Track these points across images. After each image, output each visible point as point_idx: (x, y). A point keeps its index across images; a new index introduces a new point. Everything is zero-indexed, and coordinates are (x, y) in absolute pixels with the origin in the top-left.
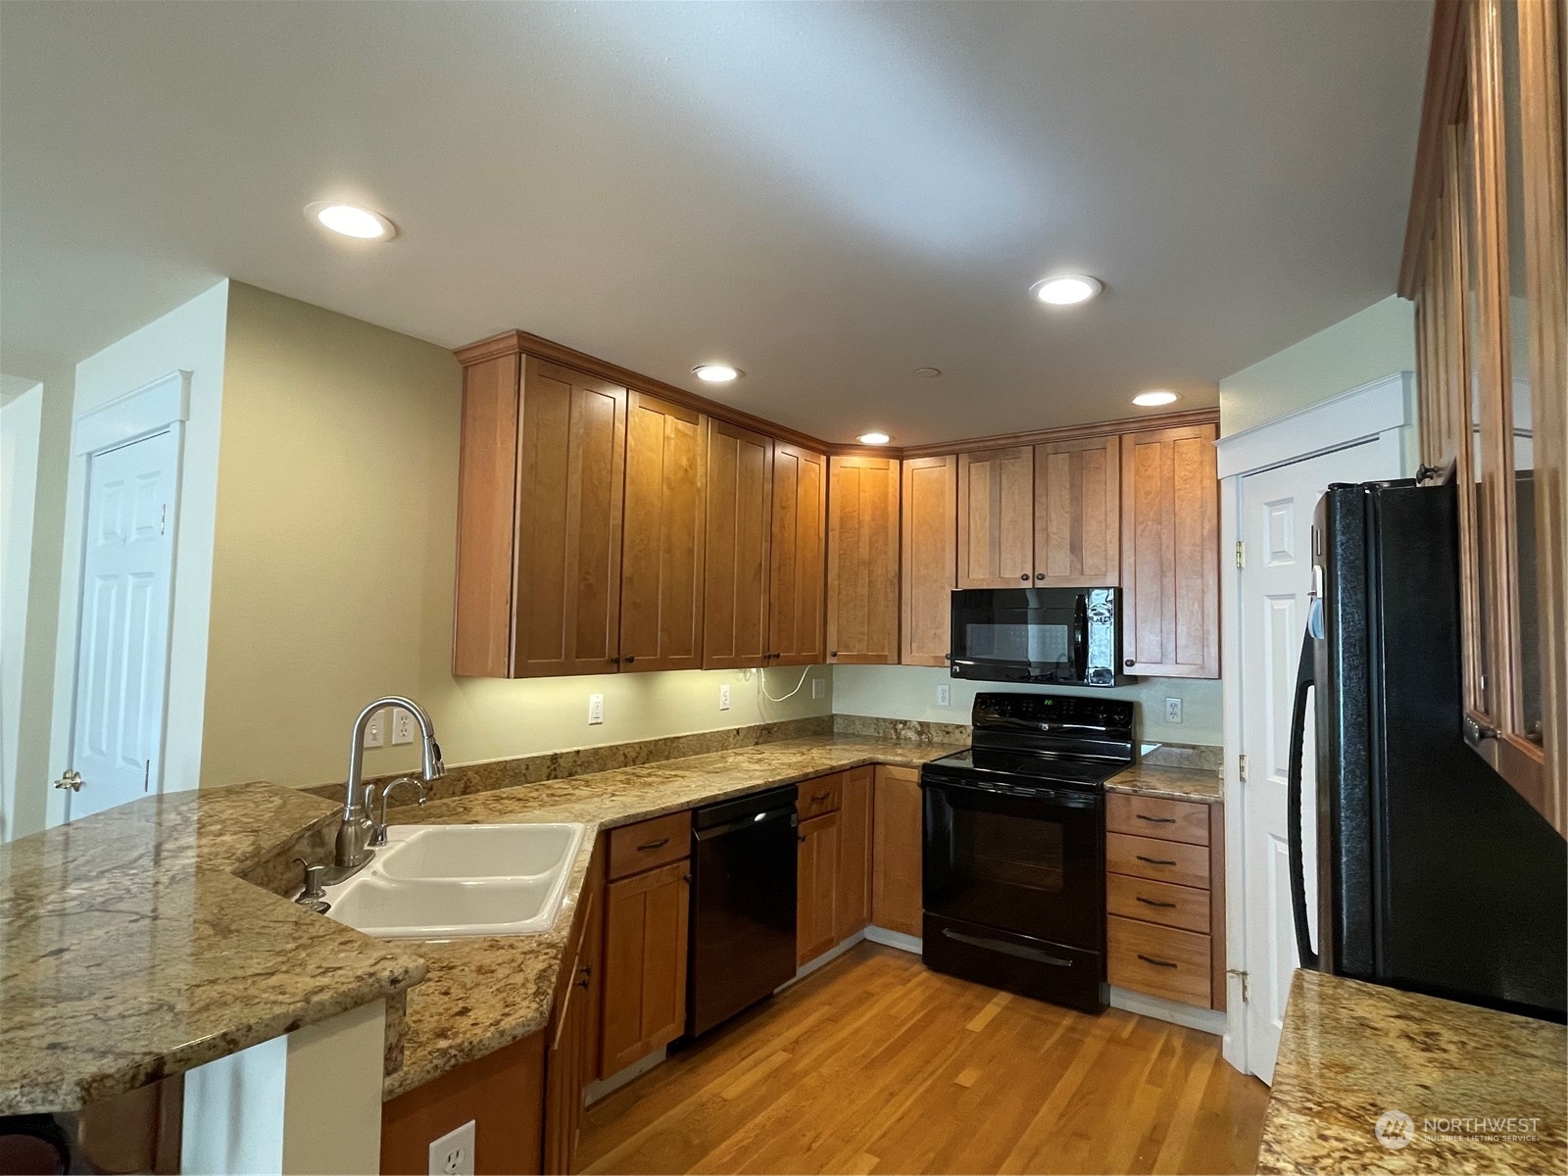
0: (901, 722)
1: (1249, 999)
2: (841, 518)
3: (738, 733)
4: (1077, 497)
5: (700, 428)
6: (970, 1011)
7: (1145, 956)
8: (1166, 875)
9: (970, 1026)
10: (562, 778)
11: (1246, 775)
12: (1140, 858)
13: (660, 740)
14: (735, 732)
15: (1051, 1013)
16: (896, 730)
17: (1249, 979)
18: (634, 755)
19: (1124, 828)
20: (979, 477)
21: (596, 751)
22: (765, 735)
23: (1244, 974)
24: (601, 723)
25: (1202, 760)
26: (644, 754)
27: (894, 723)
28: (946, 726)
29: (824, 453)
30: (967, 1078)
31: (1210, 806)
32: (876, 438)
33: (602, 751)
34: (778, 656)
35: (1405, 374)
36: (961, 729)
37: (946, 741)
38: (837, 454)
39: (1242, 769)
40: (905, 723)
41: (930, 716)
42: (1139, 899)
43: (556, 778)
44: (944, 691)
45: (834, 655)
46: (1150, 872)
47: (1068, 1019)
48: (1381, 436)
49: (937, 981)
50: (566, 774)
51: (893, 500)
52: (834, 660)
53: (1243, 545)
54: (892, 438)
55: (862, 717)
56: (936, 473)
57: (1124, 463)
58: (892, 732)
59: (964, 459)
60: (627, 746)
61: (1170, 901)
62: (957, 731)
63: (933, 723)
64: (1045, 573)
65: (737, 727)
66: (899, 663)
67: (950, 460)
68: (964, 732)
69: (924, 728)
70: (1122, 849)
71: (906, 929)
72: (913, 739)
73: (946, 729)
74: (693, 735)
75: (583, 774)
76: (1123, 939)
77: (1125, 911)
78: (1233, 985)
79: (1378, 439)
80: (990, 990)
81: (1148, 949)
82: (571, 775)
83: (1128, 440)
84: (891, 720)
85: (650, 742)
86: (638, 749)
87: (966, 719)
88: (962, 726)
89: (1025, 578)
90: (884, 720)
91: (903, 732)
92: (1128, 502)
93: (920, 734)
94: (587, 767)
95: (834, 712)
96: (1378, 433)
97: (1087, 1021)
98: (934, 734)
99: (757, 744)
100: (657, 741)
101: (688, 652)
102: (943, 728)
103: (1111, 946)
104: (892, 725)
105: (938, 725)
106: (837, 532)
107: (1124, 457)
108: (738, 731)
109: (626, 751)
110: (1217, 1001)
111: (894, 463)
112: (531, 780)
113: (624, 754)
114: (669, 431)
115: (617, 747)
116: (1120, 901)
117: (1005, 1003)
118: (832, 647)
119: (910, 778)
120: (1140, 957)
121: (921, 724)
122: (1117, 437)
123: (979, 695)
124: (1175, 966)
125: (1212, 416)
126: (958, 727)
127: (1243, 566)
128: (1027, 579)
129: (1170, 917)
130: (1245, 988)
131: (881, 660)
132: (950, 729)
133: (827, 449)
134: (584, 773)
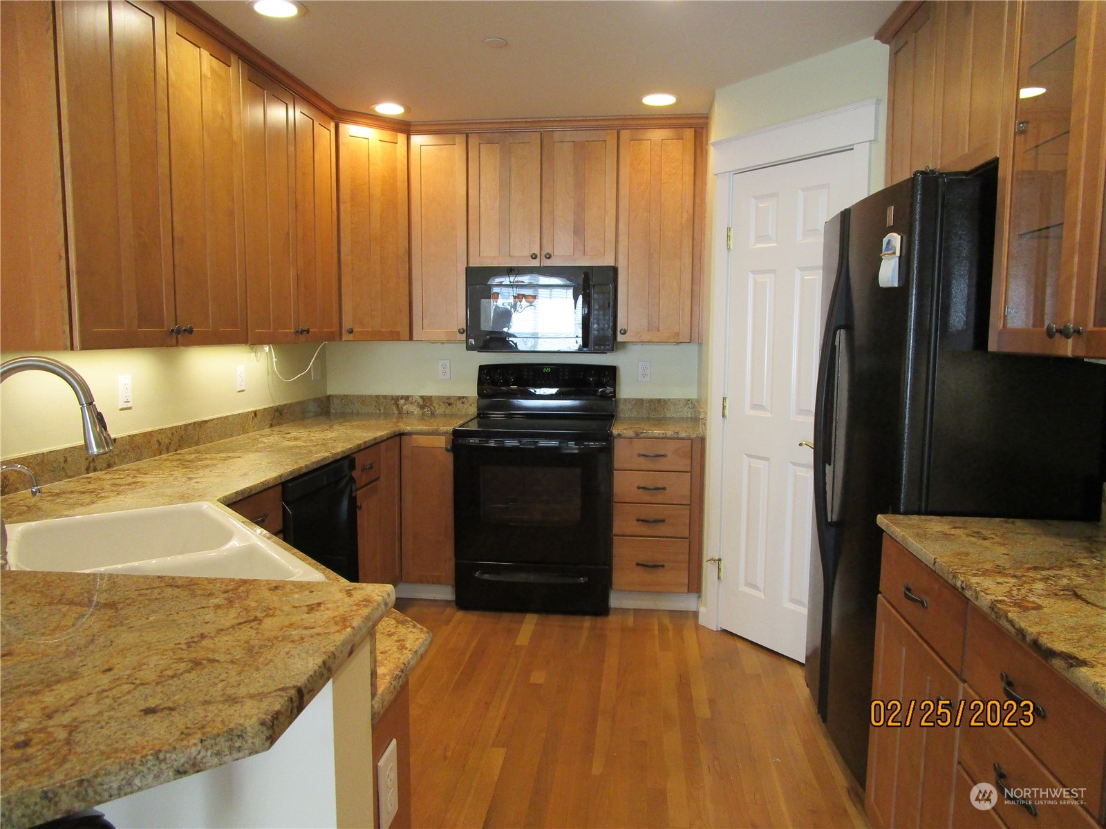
0: (402, 397)
1: (722, 578)
2: (351, 191)
3: (256, 415)
4: (580, 185)
5: (232, 71)
6: (512, 633)
7: (641, 563)
8: (660, 497)
9: (518, 643)
10: (101, 470)
11: (727, 413)
12: (639, 488)
13: (190, 424)
14: (253, 414)
15: (574, 621)
16: (397, 405)
17: (723, 563)
18: (167, 441)
19: (626, 466)
20: (489, 161)
21: (132, 437)
22: (278, 416)
23: (720, 560)
24: (130, 408)
25: (665, 410)
26: (176, 440)
27: (396, 399)
28: (448, 398)
29: (332, 118)
30: (538, 677)
31: (692, 440)
32: (390, 109)
33: (137, 438)
34: (308, 331)
35: (878, 102)
36: (462, 400)
37: (448, 412)
38: (347, 121)
39: (724, 407)
40: (407, 398)
41: (431, 390)
42: (638, 520)
43: (95, 470)
44: (444, 367)
45: (351, 331)
46: (646, 497)
47: (587, 622)
48: (855, 147)
49: (472, 618)
50: (105, 465)
51: (402, 176)
52: (351, 337)
53: (732, 230)
54: (408, 110)
55: (361, 396)
56: (445, 151)
57: (621, 155)
58: (394, 408)
59: (473, 141)
60: (161, 431)
61: (661, 518)
62: (459, 403)
63: (436, 397)
64: (551, 252)
65: (254, 409)
66: (411, 339)
67: (460, 139)
68: (466, 402)
69: (426, 401)
70: (625, 483)
71: (437, 581)
72: (416, 412)
73: (448, 402)
74: (217, 419)
75: (121, 464)
76: (624, 553)
77: (628, 531)
78: (709, 571)
79: (852, 149)
80: (518, 616)
81: (643, 557)
82: (109, 466)
83: (625, 134)
84: (392, 396)
85: (180, 427)
86: (170, 435)
87: (470, 389)
88: (463, 397)
89: (534, 257)
90: (385, 397)
91: (405, 407)
92: (624, 190)
93: (422, 407)
94: (124, 457)
95: (328, 393)
96: (853, 145)
97: (600, 621)
98: (437, 406)
99: (271, 426)
100: (186, 426)
101: (235, 325)
102: (445, 400)
103: (616, 561)
104: (393, 402)
105: (440, 398)
106: (348, 205)
107: (621, 150)
108: (255, 413)
109: (159, 438)
110: (695, 585)
111: (401, 138)
112: (71, 474)
113: (158, 441)
114: (206, 70)
115: (150, 434)
116: (623, 523)
117: (535, 622)
118: (347, 325)
119: (438, 444)
120: (638, 564)
121: (422, 397)
122: (615, 131)
123: (482, 368)
124: (663, 566)
125: (702, 121)
126: (460, 398)
127: (731, 247)
128: (535, 258)
129: (663, 530)
130: (719, 569)
131: (394, 336)
132: (452, 401)
133: (336, 115)
134: (122, 462)
